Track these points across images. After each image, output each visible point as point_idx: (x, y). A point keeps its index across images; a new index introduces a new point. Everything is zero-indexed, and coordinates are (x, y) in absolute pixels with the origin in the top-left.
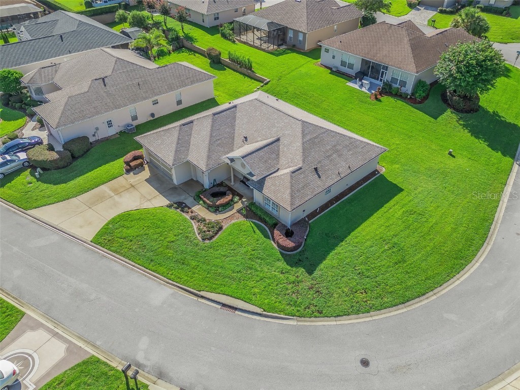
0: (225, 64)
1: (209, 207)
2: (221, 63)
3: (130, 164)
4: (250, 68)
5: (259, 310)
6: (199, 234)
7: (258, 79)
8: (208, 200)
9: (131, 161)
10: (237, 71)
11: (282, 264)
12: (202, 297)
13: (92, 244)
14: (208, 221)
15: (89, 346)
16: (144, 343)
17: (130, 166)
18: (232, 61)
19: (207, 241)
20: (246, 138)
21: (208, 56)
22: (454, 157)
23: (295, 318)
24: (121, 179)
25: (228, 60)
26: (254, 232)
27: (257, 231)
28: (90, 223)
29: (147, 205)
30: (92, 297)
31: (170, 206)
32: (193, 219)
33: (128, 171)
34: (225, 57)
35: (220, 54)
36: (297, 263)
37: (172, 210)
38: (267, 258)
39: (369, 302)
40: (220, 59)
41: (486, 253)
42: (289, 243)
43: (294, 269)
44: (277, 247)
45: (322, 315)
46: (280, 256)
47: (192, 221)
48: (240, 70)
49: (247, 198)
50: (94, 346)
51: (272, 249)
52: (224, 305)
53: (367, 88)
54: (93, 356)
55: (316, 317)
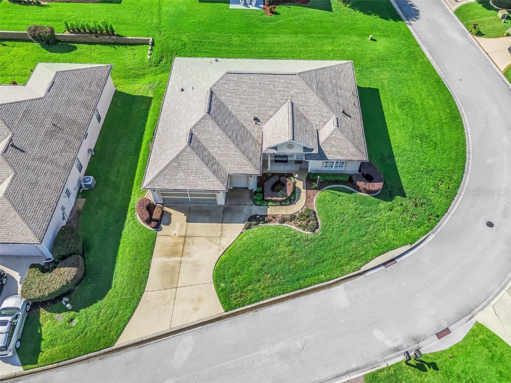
0: (67, 39)
1: (282, 203)
2: (59, 41)
3: (153, 217)
4: (111, 33)
5: (408, 247)
6: (304, 230)
7: (133, 42)
8: (277, 197)
9: (151, 214)
10: (95, 44)
11: (383, 205)
12: (365, 272)
13: (230, 312)
14: (297, 215)
15: (350, 374)
16: (379, 334)
17: (156, 220)
18: (74, 32)
19: (317, 231)
20: (256, 119)
21: (34, 40)
22: (375, 40)
23: (430, 232)
24: (159, 240)
25: (67, 34)
26: (340, 196)
27: (341, 193)
28: (200, 300)
29: (226, 242)
30: (300, 345)
31: (248, 228)
32: (284, 222)
33: (157, 227)
34: (61, 32)
35: (52, 30)
36: (390, 196)
37: (255, 229)
38: (371, 208)
39: (450, 187)
40: (55, 36)
41: (461, 105)
42: (377, 186)
43: (394, 201)
44: (367, 195)
45: (440, 217)
46: (377, 199)
47: (283, 224)
48: (97, 40)
49: (296, 173)
50: (354, 371)
51: (366, 198)
52: (384, 264)
53: (254, 5)
54: (365, 376)
55: (439, 221)
